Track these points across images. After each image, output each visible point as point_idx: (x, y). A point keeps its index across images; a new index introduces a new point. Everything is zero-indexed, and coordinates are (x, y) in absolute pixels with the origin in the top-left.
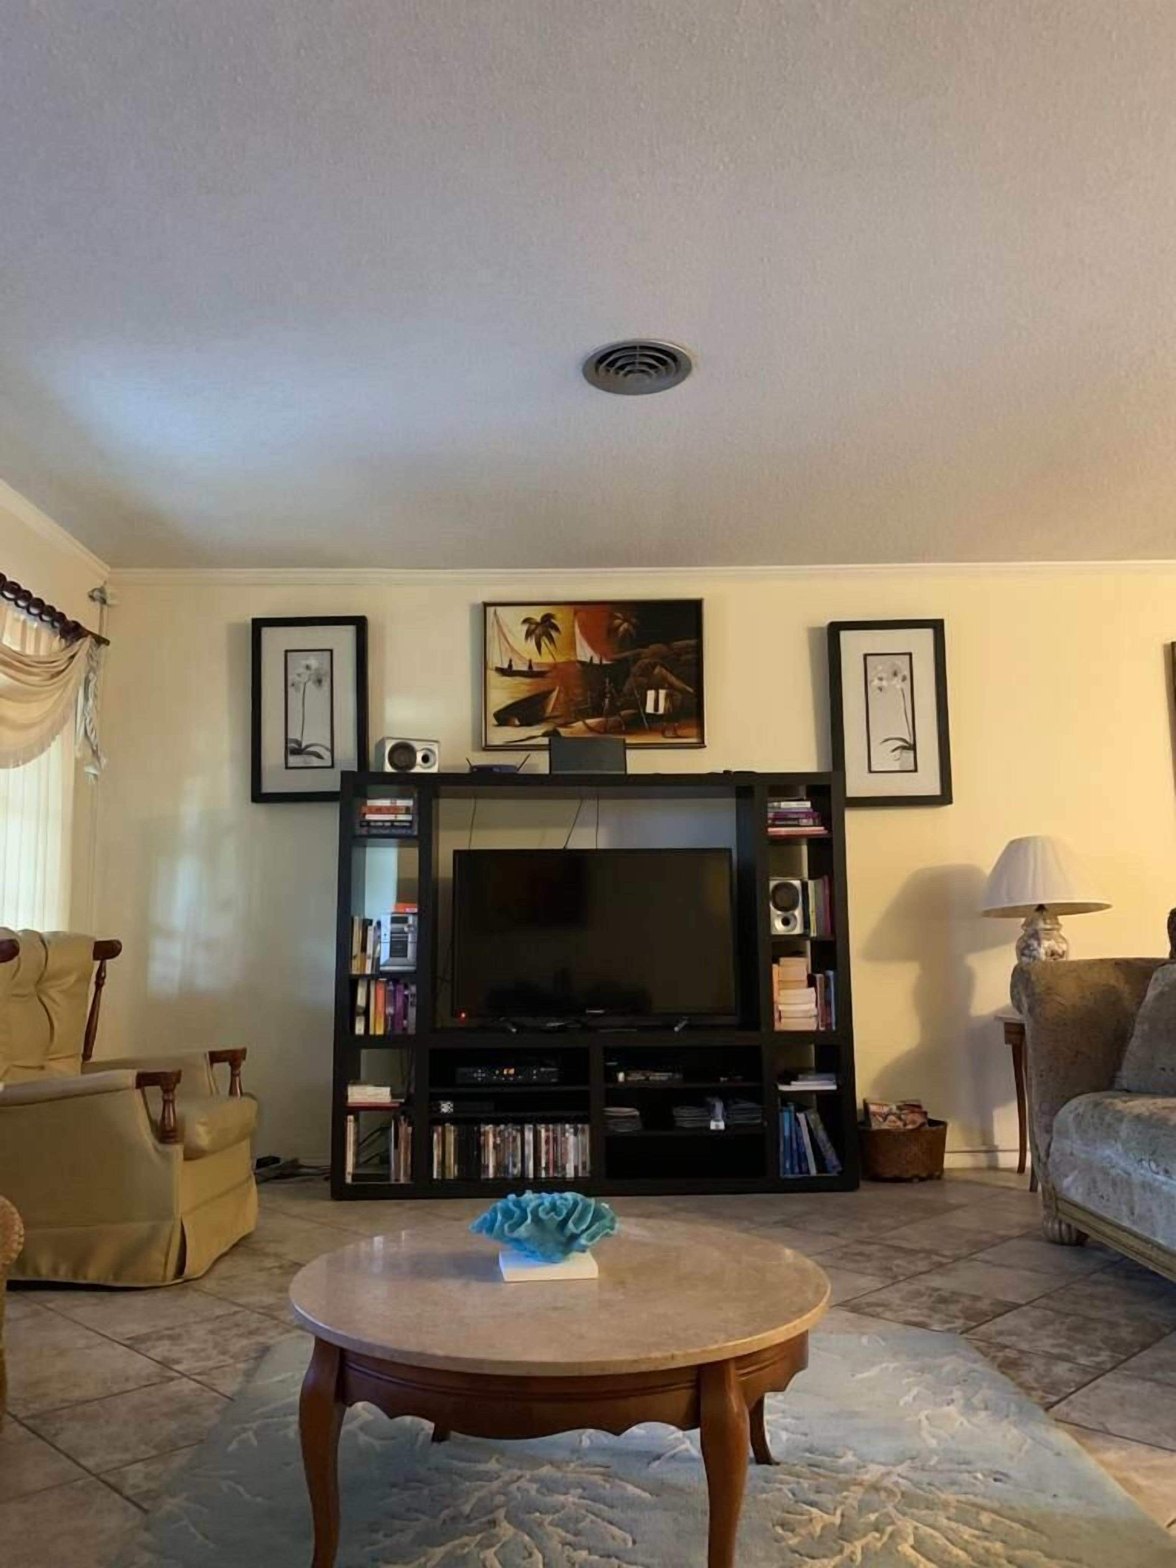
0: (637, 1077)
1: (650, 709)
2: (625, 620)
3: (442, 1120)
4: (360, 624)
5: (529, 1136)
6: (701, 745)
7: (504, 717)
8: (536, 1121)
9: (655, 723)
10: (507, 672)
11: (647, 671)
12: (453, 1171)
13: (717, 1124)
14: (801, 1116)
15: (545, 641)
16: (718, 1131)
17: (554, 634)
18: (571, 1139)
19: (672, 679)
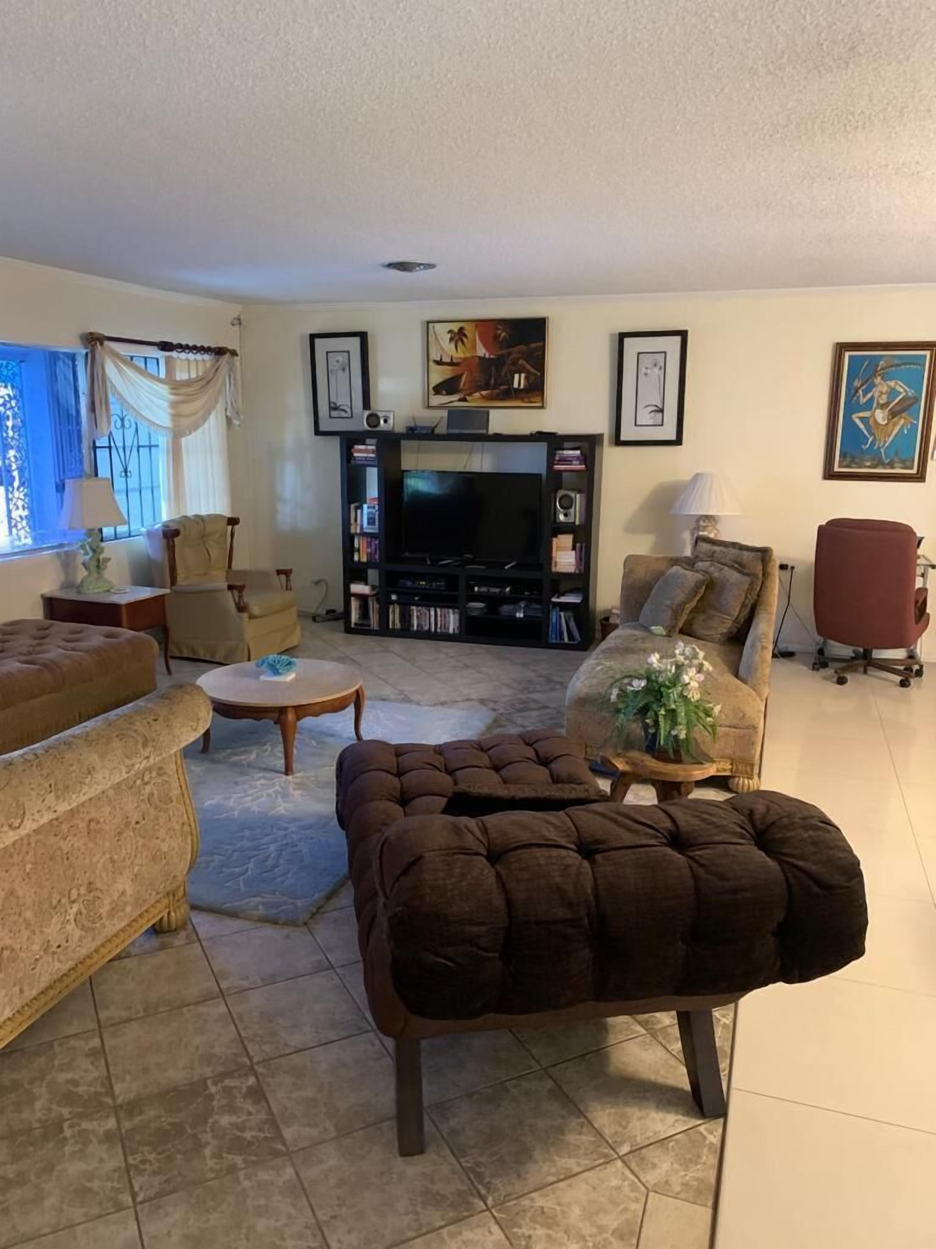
0: (484, 589)
1: (516, 385)
2: (504, 331)
3: (393, 602)
4: (363, 336)
5: (432, 613)
6: (542, 407)
7: (438, 390)
8: (435, 607)
9: (518, 394)
10: (439, 363)
11: (514, 363)
12: (398, 625)
13: (520, 615)
14: (562, 614)
15: (460, 343)
16: (520, 618)
17: (464, 339)
18: (452, 616)
19: (528, 367)
